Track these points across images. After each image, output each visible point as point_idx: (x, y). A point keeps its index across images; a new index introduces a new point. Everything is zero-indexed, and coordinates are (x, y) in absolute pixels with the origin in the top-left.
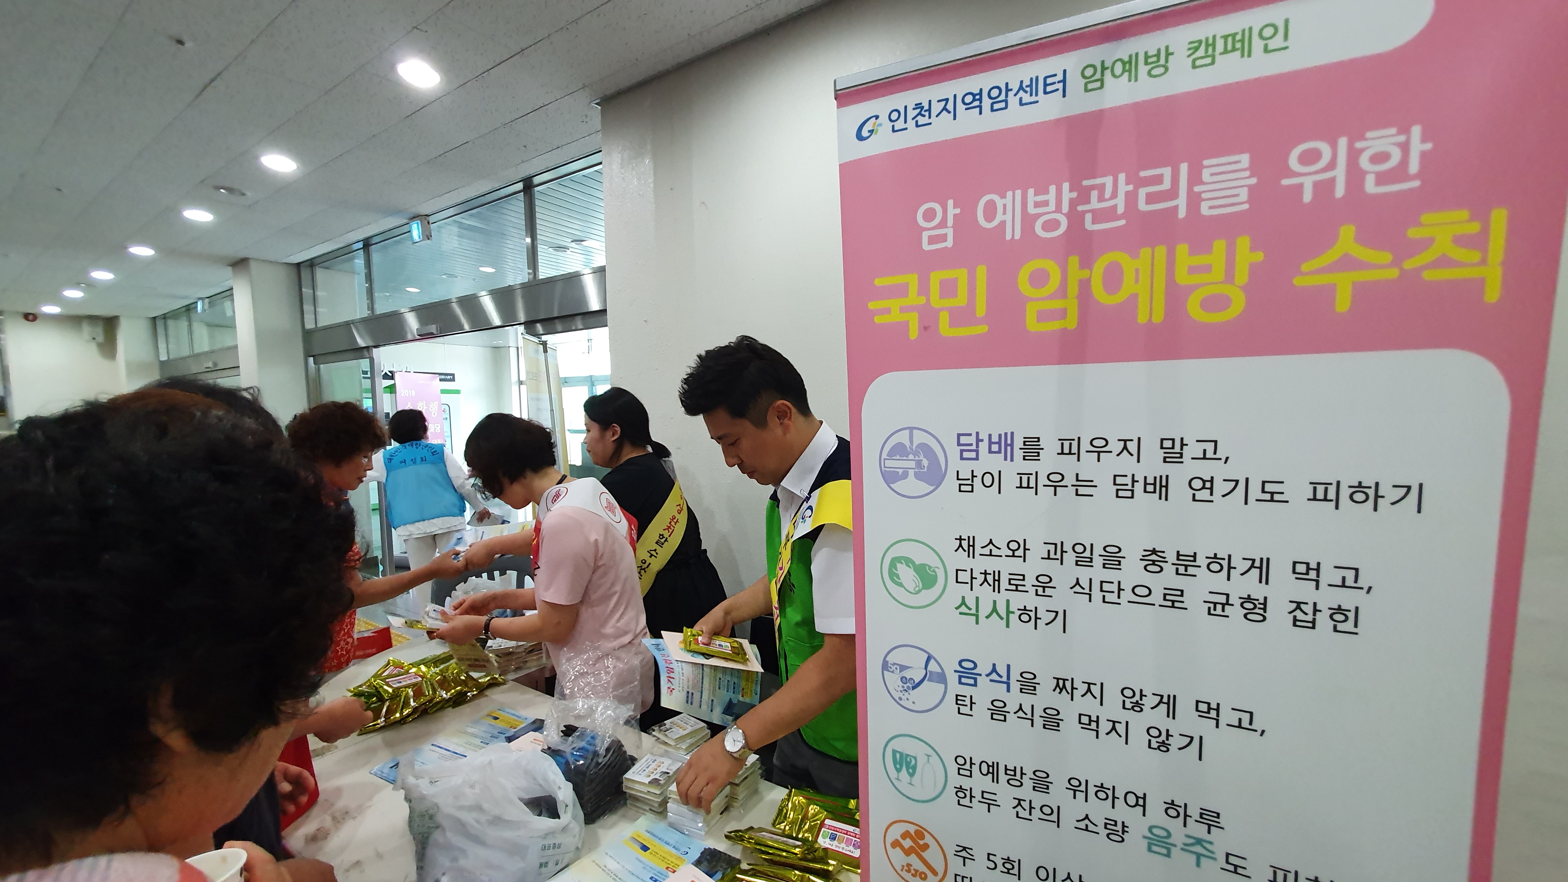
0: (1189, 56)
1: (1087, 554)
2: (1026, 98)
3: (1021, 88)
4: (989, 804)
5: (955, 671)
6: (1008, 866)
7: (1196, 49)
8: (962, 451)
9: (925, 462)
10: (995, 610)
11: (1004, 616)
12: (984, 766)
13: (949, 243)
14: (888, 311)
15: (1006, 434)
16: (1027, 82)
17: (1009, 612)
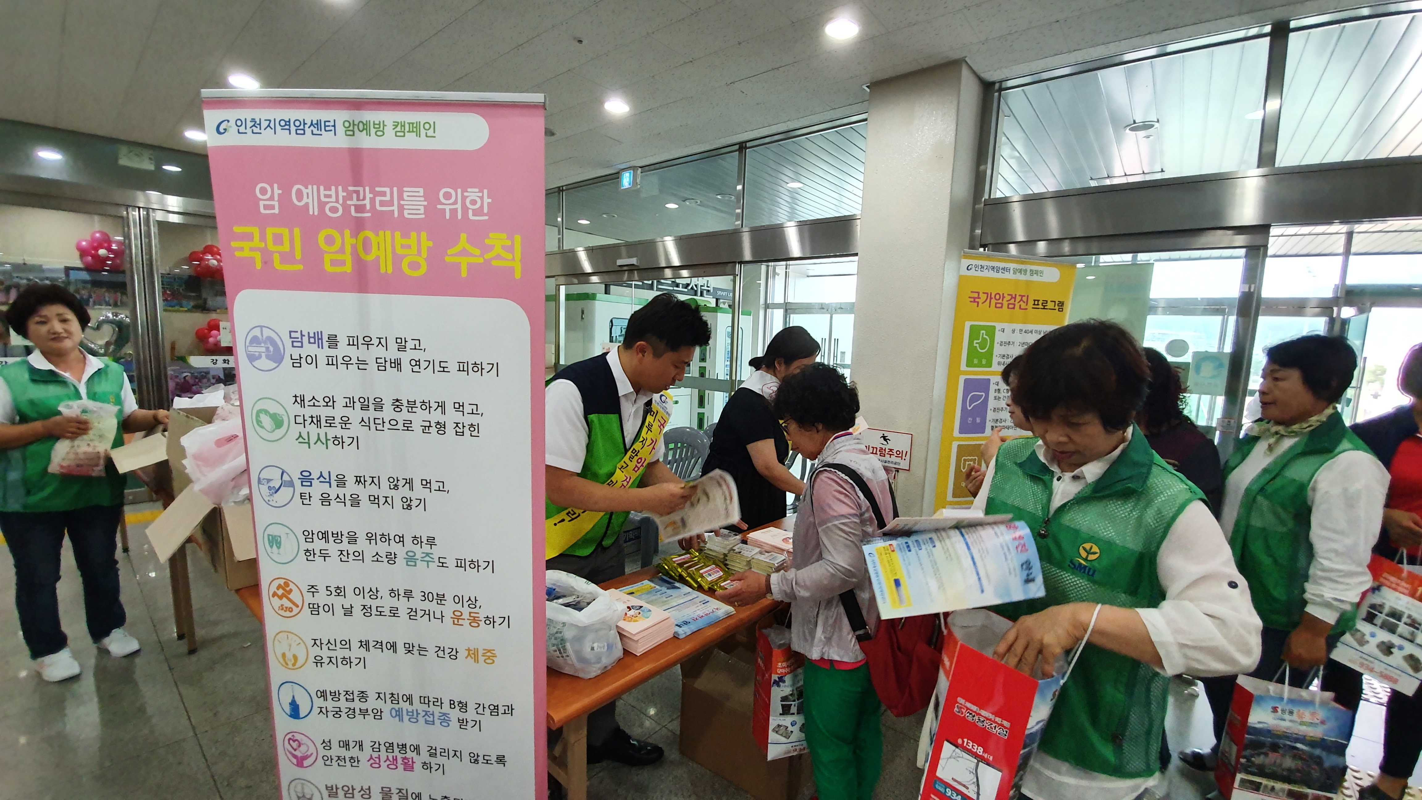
0: (394, 129)
1: (366, 403)
2: (315, 131)
3: (312, 124)
4: (325, 557)
5: (299, 479)
6: (338, 591)
7: (397, 126)
8: (293, 342)
9: (271, 349)
10: (319, 439)
11: (325, 442)
12: (320, 534)
13: (276, 211)
14: (241, 249)
15: (318, 332)
16: (315, 122)
17: (327, 440)
